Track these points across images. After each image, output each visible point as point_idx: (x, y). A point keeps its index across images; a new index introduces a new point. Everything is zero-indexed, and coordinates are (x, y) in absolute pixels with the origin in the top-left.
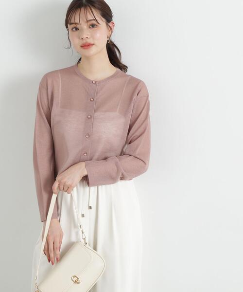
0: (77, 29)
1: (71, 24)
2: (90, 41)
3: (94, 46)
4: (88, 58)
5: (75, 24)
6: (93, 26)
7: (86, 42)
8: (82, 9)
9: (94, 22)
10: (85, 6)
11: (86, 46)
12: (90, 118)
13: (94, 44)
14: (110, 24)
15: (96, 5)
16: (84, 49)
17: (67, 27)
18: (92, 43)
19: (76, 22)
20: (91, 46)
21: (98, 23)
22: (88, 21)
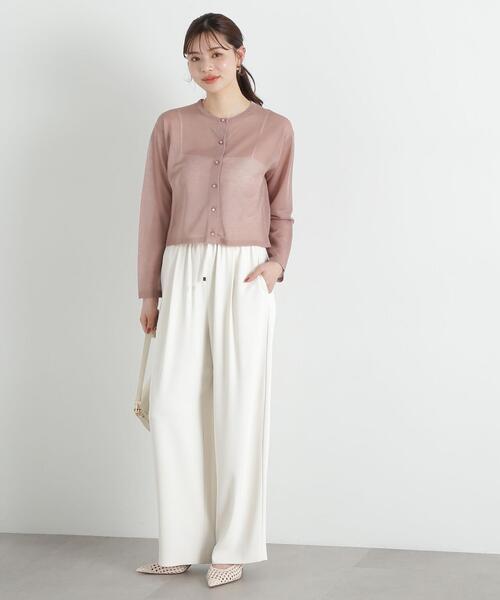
1: (190, 53)
4: (214, 95)
5: (196, 53)
6: (217, 55)
7: (210, 75)
10: (206, 31)
11: (210, 79)
12: (217, 164)
13: (219, 77)
16: (208, 83)
18: (217, 75)
20: (216, 79)
22: (211, 49)
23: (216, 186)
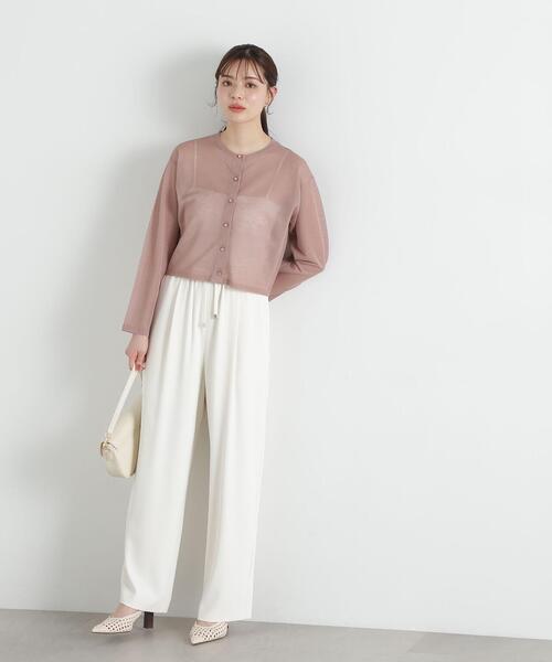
0: (229, 83)
1: (223, 76)
2: (243, 103)
3: (245, 111)
4: (235, 124)
5: (230, 77)
6: (251, 85)
7: (238, 104)
8: (244, 61)
10: (248, 59)
11: (236, 108)
13: (245, 109)
14: (272, 90)
15: (261, 60)
16: (233, 111)
17: (217, 78)
18: (243, 106)
19: (232, 75)
20: (241, 110)
22: (246, 78)
23: (227, 225)
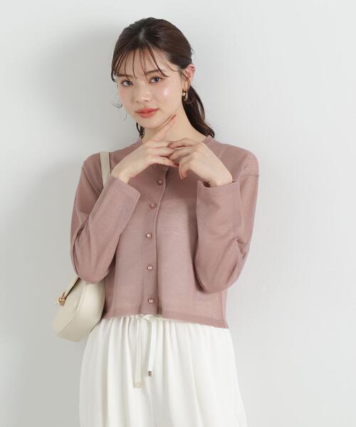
0: (129, 83)
1: (120, 75)
3: (158, 112)
5: (127, 76)
6: (156, 79)
7: (145, 107)
9: (158, 74)
11: (146, 112)
13: (158, 109)
16: (142, 117)
18: (154, 107)
19: (128, 73)
20: (152, 113)
21: (164, 75)
22: (148, 72)
